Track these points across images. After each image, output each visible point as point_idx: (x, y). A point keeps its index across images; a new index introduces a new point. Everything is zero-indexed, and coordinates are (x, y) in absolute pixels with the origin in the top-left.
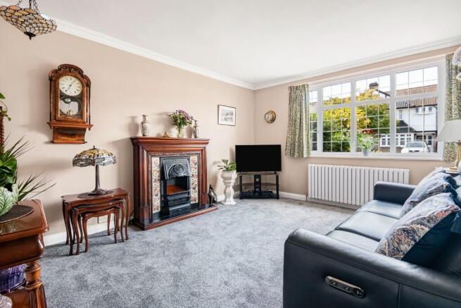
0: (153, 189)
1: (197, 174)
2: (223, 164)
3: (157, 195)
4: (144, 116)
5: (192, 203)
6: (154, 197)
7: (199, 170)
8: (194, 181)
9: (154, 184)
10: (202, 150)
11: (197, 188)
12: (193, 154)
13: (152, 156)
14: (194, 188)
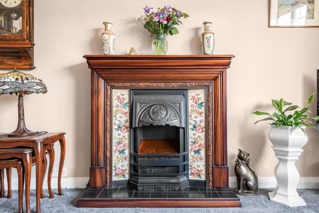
0: (114, 141)
1: (203, 124)
2: (273, 111)
3: (122, 152)
4: (104, 23)
5: (191, 177)
6: (115, 155)
7: (207, 117)
8: (196, 138)
9: (115, 133)
10: (215, 79)
11: (203, 152)
12: (193, 88)
13: (113, 87)
14: (197, 152)
